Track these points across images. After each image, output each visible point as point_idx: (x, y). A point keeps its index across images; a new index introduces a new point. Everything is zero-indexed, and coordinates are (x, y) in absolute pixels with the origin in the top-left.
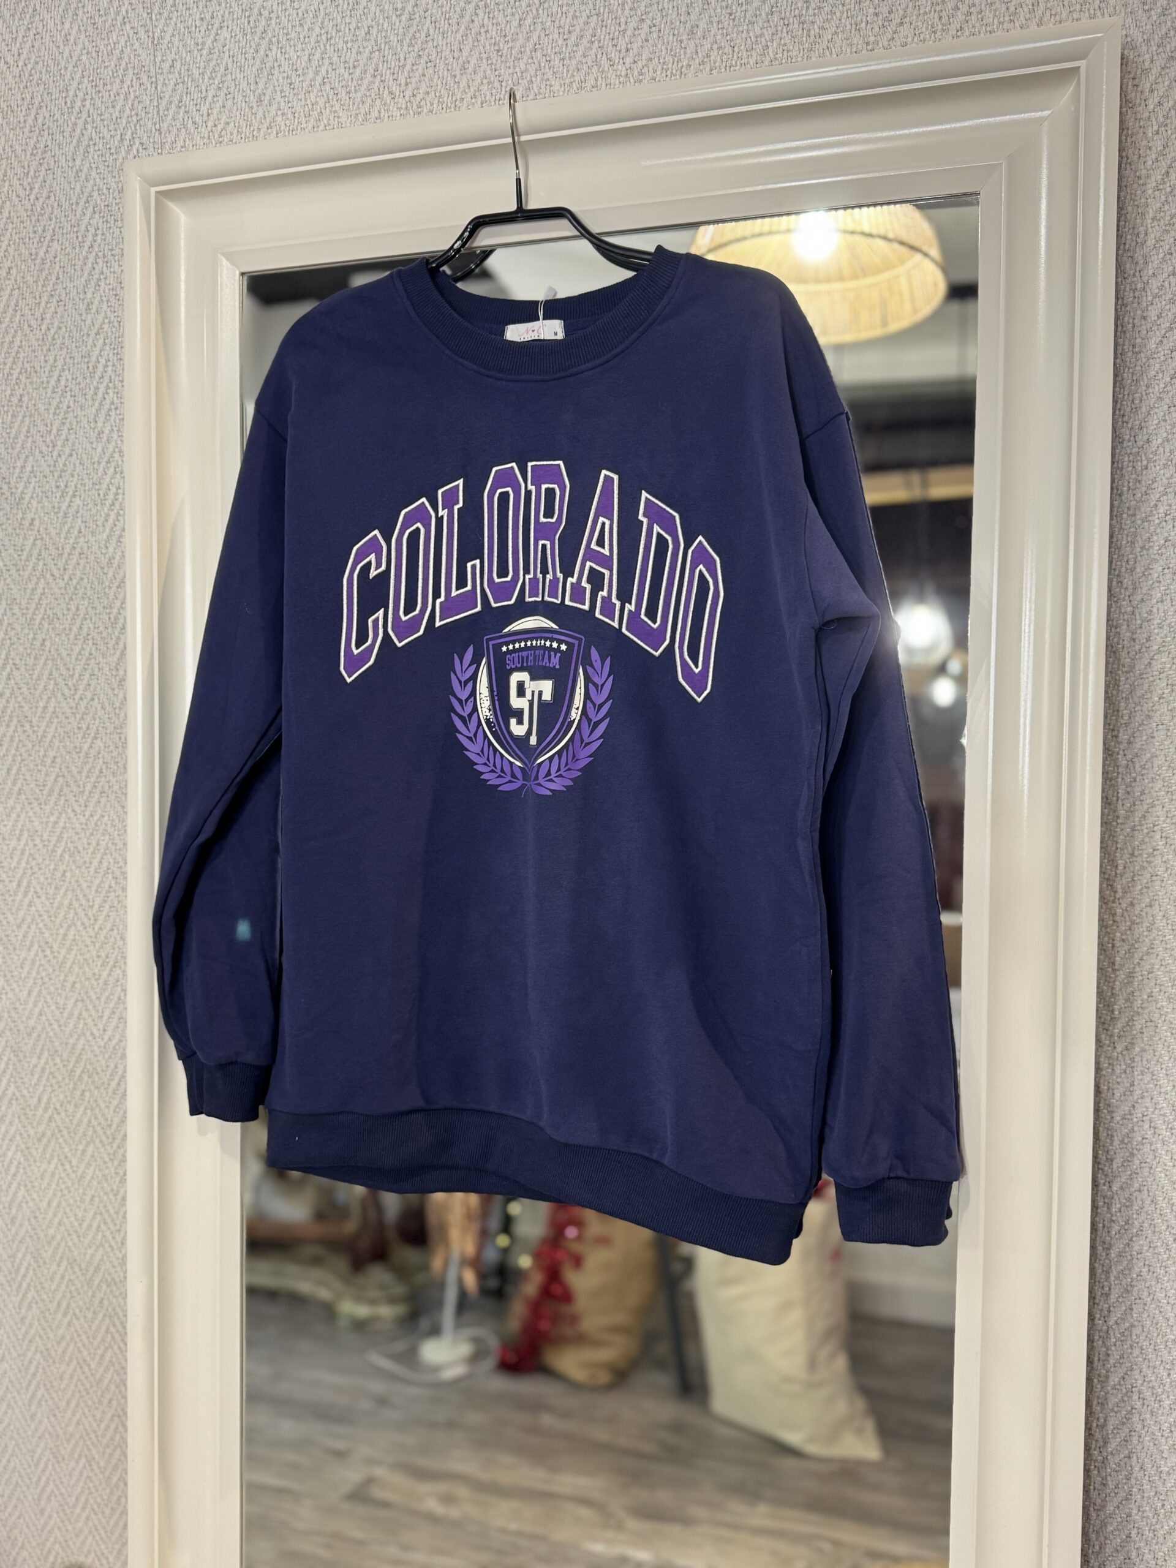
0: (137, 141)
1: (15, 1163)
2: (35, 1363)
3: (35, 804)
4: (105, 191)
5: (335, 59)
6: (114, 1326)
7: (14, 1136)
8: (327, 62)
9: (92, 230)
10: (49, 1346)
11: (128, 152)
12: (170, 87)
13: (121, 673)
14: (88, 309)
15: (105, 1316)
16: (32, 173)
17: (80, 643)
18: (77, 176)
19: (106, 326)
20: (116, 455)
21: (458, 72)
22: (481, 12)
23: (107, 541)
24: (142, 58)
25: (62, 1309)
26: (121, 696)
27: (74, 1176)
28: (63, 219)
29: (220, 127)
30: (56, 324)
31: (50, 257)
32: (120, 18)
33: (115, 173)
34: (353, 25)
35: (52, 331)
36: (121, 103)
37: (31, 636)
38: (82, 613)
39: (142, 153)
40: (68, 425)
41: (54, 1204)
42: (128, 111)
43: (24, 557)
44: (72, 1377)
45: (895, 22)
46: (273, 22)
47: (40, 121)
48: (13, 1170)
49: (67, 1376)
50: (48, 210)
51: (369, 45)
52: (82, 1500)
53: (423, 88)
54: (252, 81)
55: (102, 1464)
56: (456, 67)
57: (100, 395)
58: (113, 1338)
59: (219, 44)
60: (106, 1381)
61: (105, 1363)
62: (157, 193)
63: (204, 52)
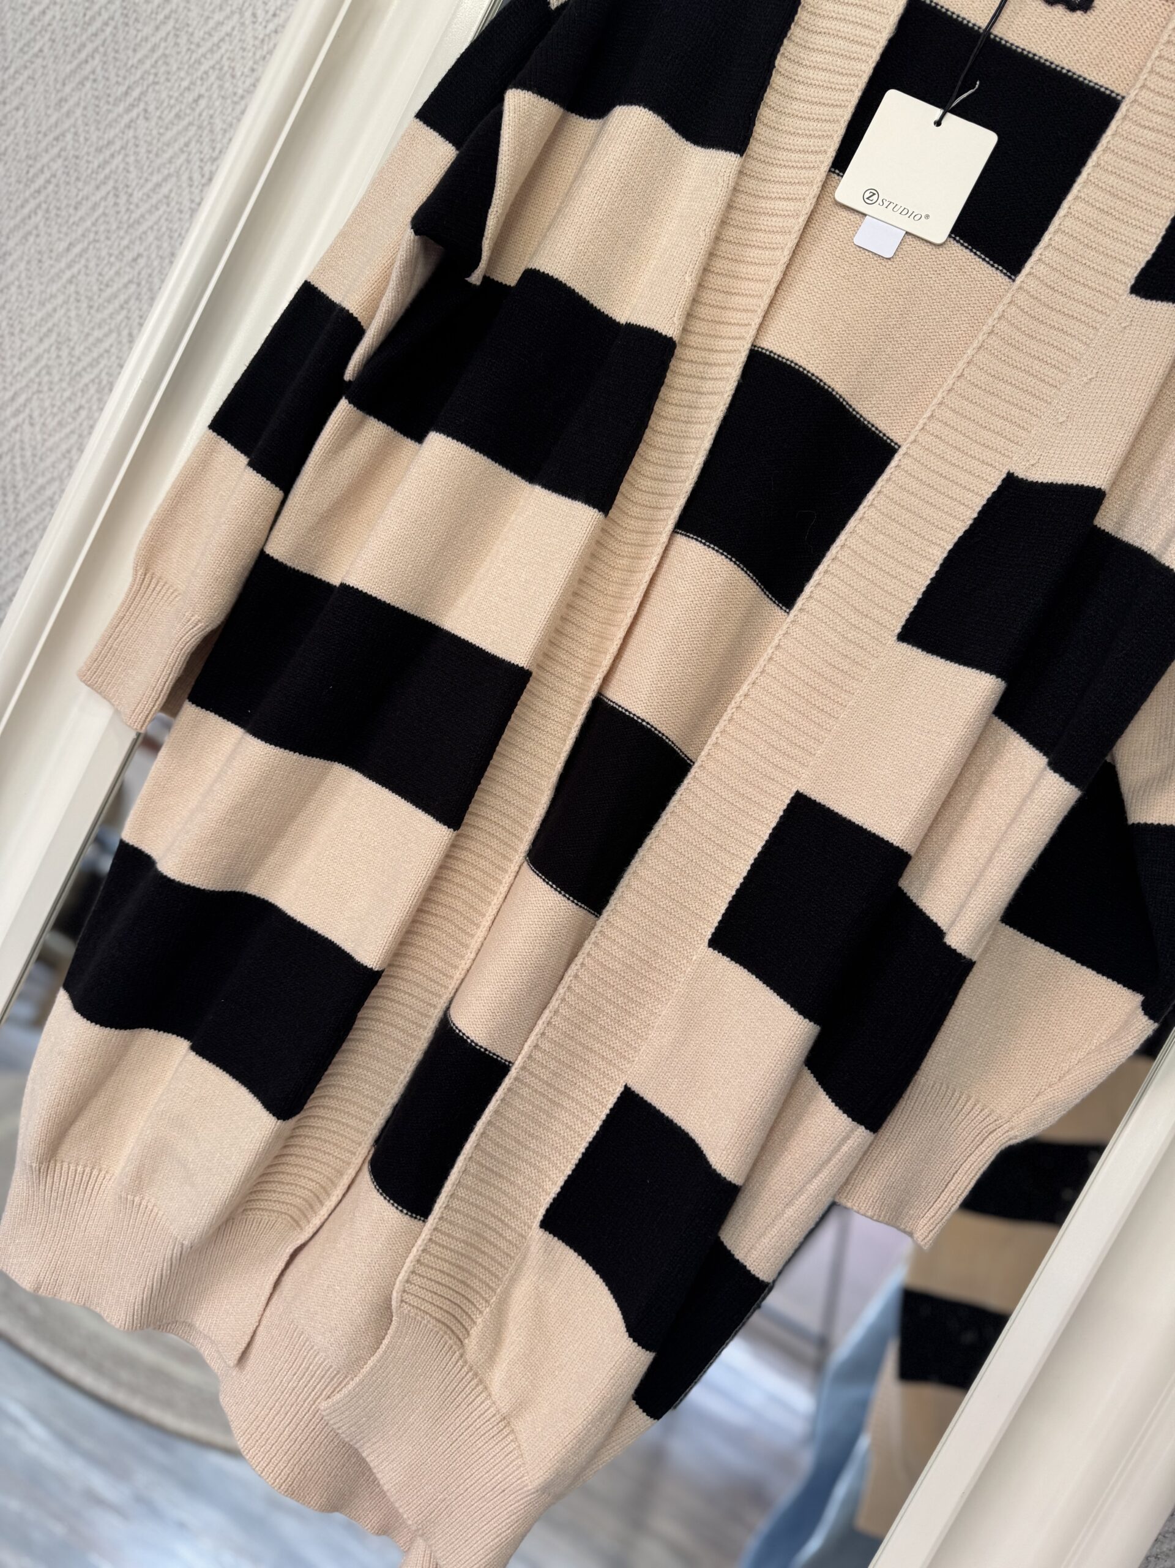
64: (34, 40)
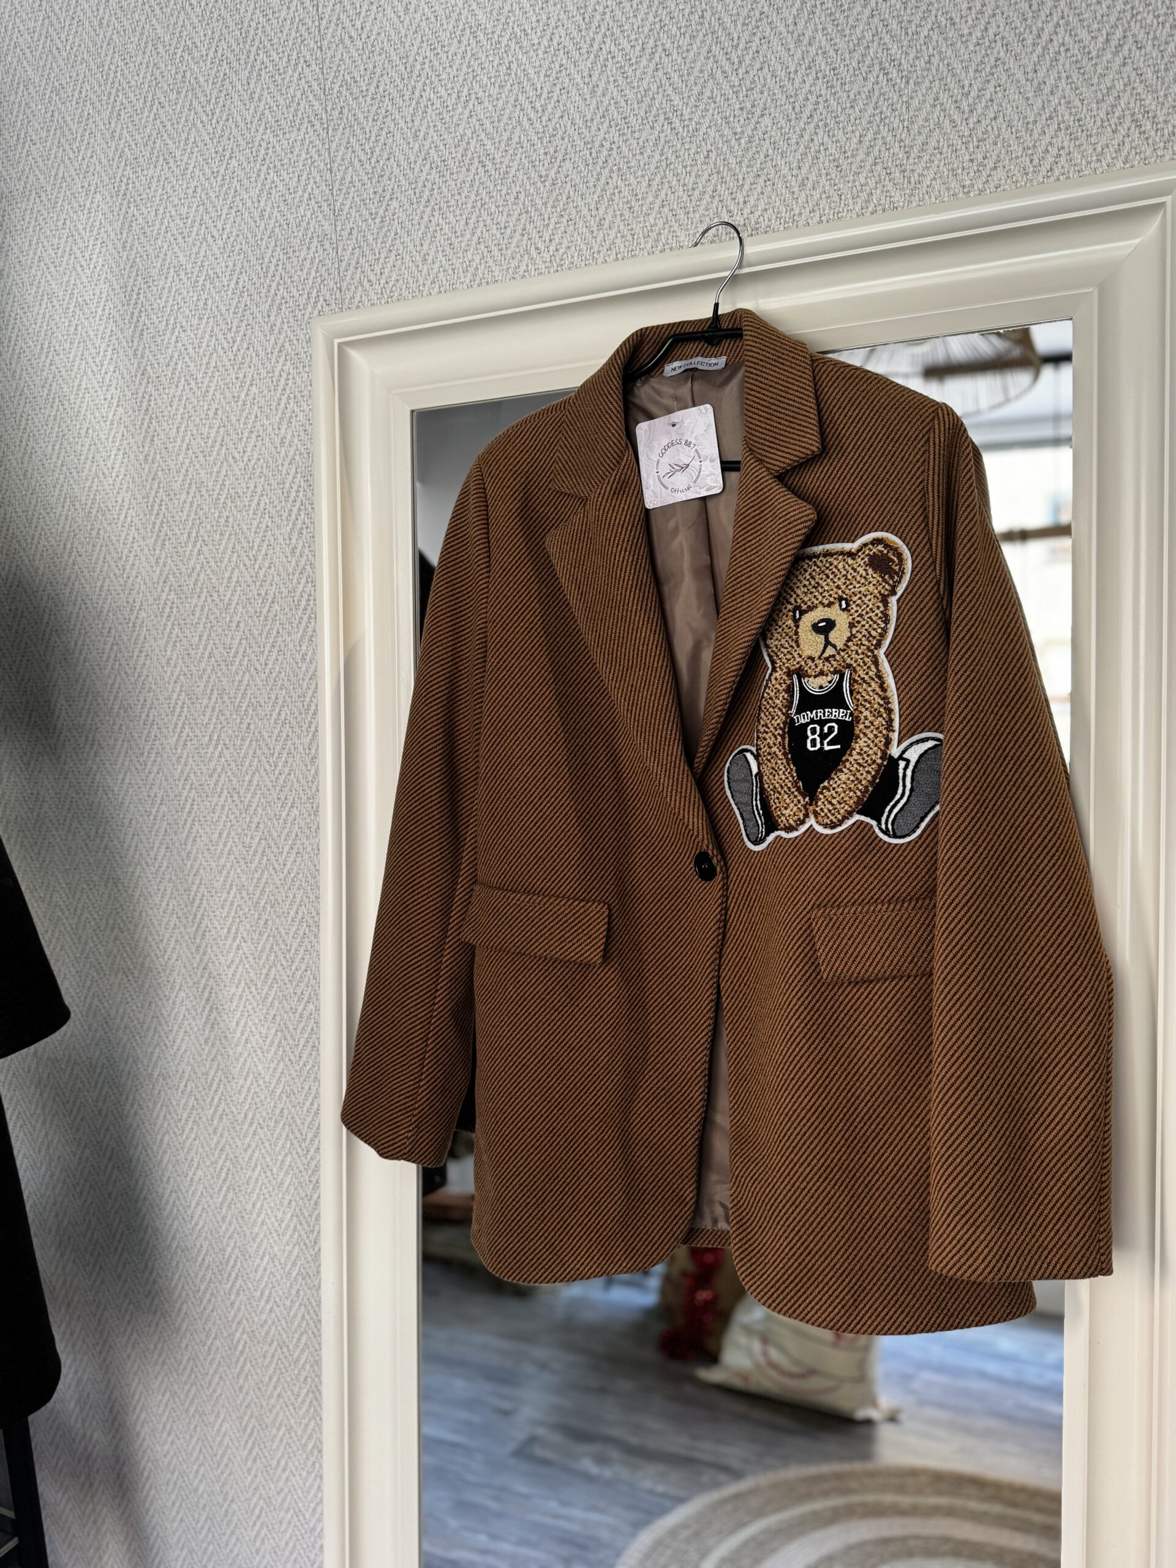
0: (321, 299)
1: (225, 1170)
2: (242, 1342)
3: (242, 862)
4: (295, 342)
5: (489, 222)
6: (309, 1313)
7: (224, 1146)
8: (481, 224)
9: (284, 376)
10: (255, 1328)
11: (314, 307)
12: (349, 252)
13: (313, 751)
14: (282, 443)
15: (300, 1305)
16: (234, 329)
17: (279, 726)
18: (272, 329)
19: (297, 457)
20: (308, 567)
21: (595, 229)
22: (615, 176)
23: (301, 640)
24: (325, 228)
25: (265, 1298)
26: (313, 772)
27: (274, 1183)
28: (260, 367)
29: (391, 284)
30: (255, 457)
31: (250, 398)
32: (306, 195)
33: (303, 327)
34: (504, 192)
35: (253, 462)
36: (307, 266)
37: (238, 721)
38: (280, 701)
39: (326, 309)
40: (267, 542)
41: (258, 1206)
42: (313, 274)
43: (231, 655)
44: (273, 1356)
45: (988, 167)
46: (436, 192)
47: (241, 285)
48: (223, 1175)
49: (270, 1355)
50: (248, 360)
51: (518, 209)
52: (283, 1463)
53: (565, 244)
54: (418, 243)
55: (299, 1433)
56: (593, 224)
57: (293, 516)
58: (308, 1324)
59: (390, 213)
60: (302, 1361)
61: (301, 1346)
62: (339, 344)
63: (377, 221)
64: (128, 534)
